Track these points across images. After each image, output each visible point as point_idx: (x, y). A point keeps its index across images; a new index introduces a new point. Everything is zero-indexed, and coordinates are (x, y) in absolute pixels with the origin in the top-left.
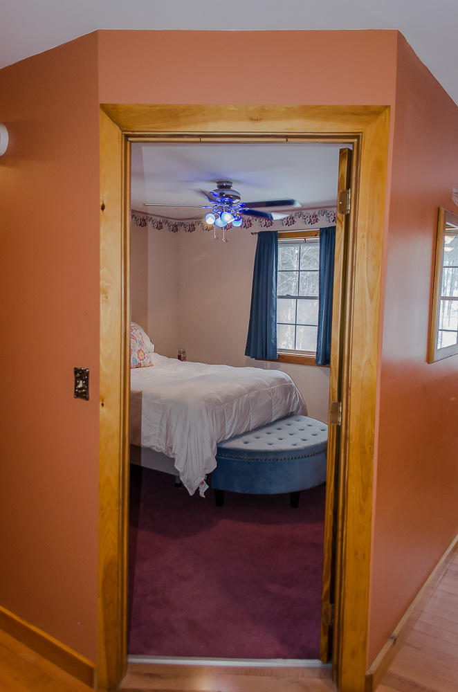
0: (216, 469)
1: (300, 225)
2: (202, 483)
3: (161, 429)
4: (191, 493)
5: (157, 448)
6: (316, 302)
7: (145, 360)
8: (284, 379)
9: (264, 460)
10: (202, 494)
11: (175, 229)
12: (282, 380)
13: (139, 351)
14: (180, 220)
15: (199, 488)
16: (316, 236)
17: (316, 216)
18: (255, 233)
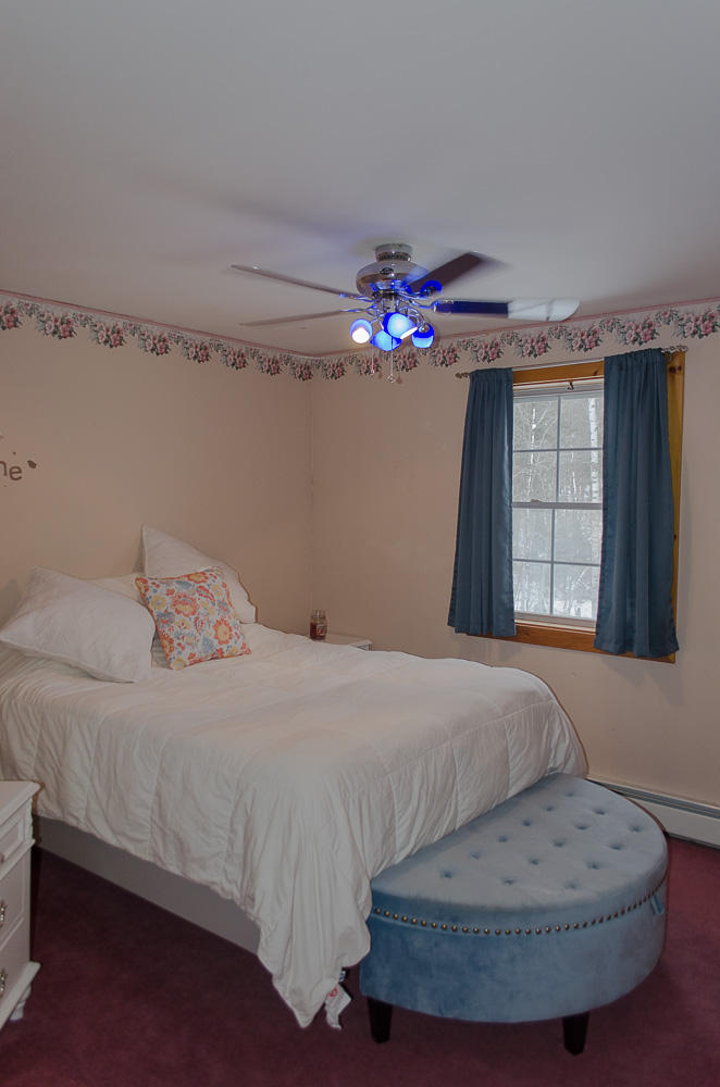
0: (369, 954)
1: (559, 354)
2: (332, 994)
3: (231, 843)
4: (304, 1021)
5: (223, 889)
6: (599, 515)
7: (231, 643)
8: (533, 693)
9: (492, 934)
10: (333, 1020)
11: (306, 373)
12: (530, 696)
13: (219, 623)
14: (315, 355)
15: (324, 1005)
16: (595, 374)
17: (595, 332)
18: (465, 374)
